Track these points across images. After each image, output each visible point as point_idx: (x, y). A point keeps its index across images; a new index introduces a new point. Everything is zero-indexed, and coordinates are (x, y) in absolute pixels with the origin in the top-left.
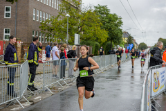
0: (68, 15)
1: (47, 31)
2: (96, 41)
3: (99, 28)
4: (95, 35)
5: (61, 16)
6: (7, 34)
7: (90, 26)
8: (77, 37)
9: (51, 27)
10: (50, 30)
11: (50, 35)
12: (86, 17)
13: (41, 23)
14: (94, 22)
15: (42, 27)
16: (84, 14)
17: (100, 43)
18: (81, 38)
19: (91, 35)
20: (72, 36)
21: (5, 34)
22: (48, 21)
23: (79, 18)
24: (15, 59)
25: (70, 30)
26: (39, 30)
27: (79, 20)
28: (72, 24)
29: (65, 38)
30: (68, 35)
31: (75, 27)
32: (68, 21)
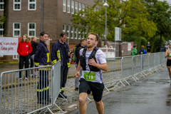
0: (106, 4)
1: (80, 25)
2: (141, 35)
3: (145, 20)
4: (140, 28)
5: (97, 6)
6: (32, 30)
7: (134, 17)
8: (118, 31)
9: (85, 19)
10: (85, 23)
11: (85, 30)
12: (128, 6)
13: (73, 16)
14: (139, 12)
15: (74, 20)
16: (126, 3)
17: (147, 38)
18: (123, 32)
19: (135, 28)
20: (112, 30)
21: (29, 30)
22: (82, 12)
23: (119, 7)
25: (109, 23)
26: (71, 23)
27: (120, 10)
28: (112, 15)
29: (103, 32)
30: (106, 29)
31: (115, 19)
32: (106, 12)
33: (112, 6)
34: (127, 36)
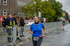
0: (35, 3)
1: (25, 11)
2: (49, 15)
3: (51, 9)
4: (49, 12)
5: (32, 4)
7: (46, 8)
8: (40, 13)
9: (27, 9)
10: (26, 10)
11: (26, 13)
12: (44, 4)
13: (22, 7)
14: (48, 6)
15: (22, 9)
16: (43, 2)
17: (51, 16)
18: (42, 14)
19: (47, 12)
20: (37, 13)
21: (4, 13)
22: (25, 6)
25: (36, 10)
26: (21, 10)
27: (41, 5)
28: (37, 7)
29: (34, 14)
30: (35, 13)
31: (39, 9)
32: (35, 6)
33: (37, 3)
34: (44, 16)
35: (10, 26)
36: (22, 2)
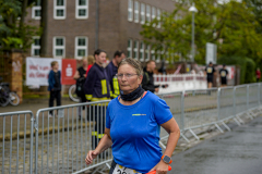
0: (193, 9)
1: (154, 40)
2: (247, 55)
3: (253, 32)
4: (244, 44)
5: (180, 12)
6: (82, 47)
7: (236, 29)
8: (211, 49)
9: (161, 32)
10: (161, 37)
11: (161, 48)
12: (227, 11)
13: (144, 26)
14: (243, 20)
15: (145, 32)
16: (224, 7)
17: (255, 60)
18: (219, 52)
19: (237, 44)
20: (202, 48)
21: (77, 47)
22: (156, 21)
23: (213, 13)
24: (104, 91)
25: (197, 37)
26: (140, 38)
27: (215, 18)
29: (189, 51)
30: (194, 46)
31: (206, 31)
32: (194, 21)
33: (202, 11)
34: (225, 57)
35: (100, 96)
36: (148, 7)
